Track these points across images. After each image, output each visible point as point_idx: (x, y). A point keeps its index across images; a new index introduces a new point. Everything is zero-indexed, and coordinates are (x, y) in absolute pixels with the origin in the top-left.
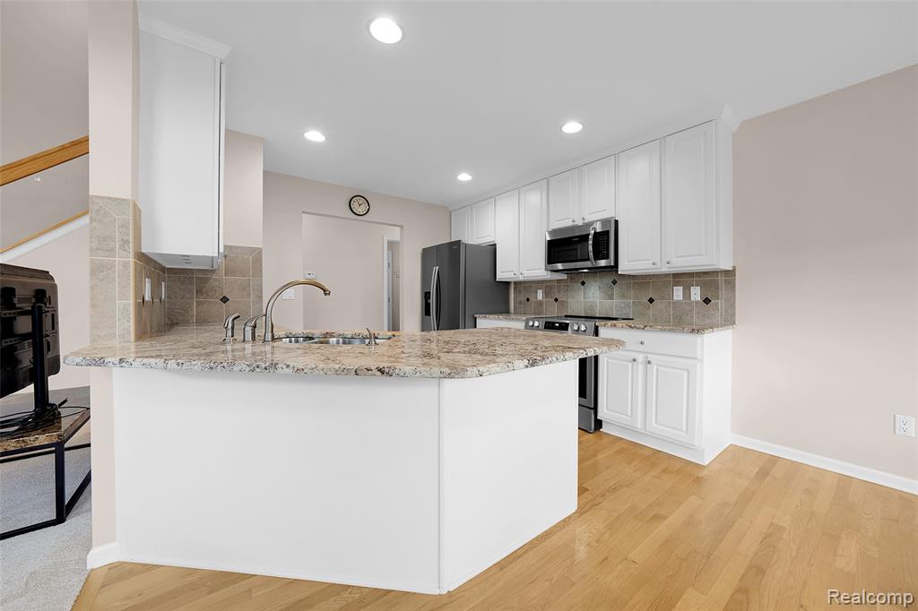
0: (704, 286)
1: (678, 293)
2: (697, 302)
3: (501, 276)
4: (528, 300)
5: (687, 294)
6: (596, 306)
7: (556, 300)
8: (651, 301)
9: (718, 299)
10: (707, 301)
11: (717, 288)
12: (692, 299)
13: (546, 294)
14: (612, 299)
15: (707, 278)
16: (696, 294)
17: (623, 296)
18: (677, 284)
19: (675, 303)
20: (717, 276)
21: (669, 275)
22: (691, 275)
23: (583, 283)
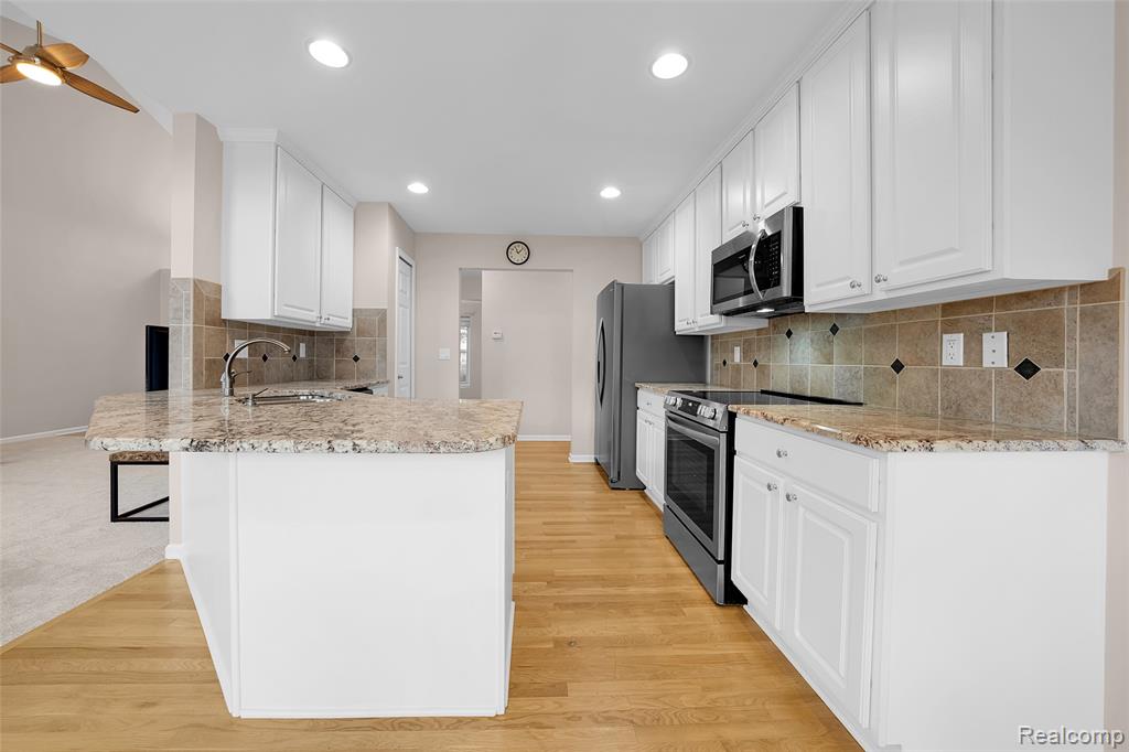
0: (1018, 330)
1: (953, 350)
2: (1000, 372)
3: (681, 327)
4: (725, 363)
5: (973, 350)
6: (806, 376)
7: (756, 364)
8: (898, 366)
9: (1059, 364)
10: (1027, 369)
11: (1056, 334)
12: (986, 363)
13: (745, 354)
14: (830, 362)
15: (1029, 310)
16: (996, 350)
17: (849, 357)
18: (950, 328)
19: (947, 372)
20: (1060, 302)
21: (934, 307)
22: (985, 303)
23: (789, 334)
